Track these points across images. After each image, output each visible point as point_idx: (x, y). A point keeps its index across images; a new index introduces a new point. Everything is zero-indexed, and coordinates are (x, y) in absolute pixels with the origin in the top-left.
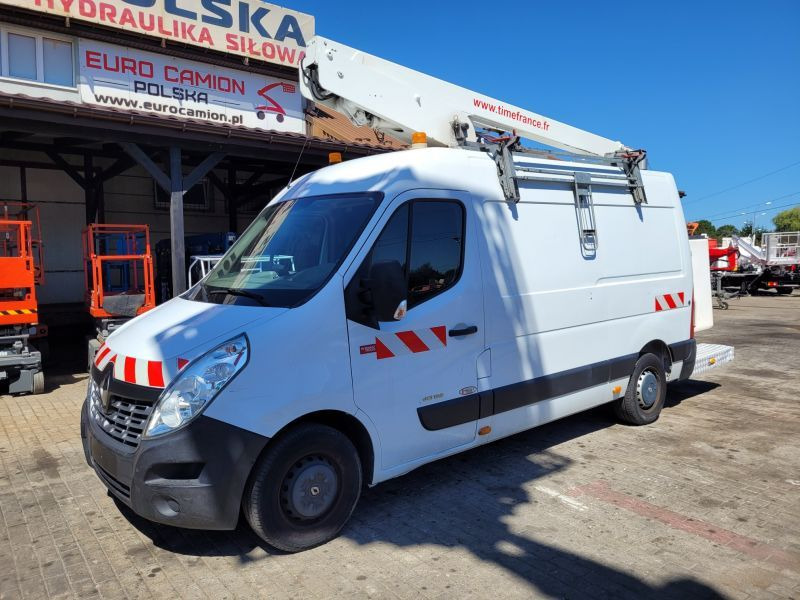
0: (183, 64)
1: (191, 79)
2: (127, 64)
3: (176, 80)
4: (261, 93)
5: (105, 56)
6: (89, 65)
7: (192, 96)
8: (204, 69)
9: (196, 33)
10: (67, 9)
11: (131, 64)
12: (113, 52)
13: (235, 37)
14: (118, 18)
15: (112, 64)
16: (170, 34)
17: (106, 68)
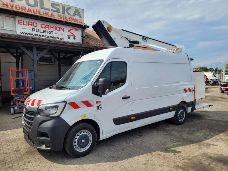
0: (46, 23)
1: (48, 27)
2: (30, 23)
3: (44, 28)
4: (69, 31)
5: (23, 21)
7: (49, 32)
8: (52, 25)
9: (50, 14)
10: (12, 8)
12: (26, 20)
13: (61, 15)
14: (27, 11)
16: (42, 15)
17: (24, 24)
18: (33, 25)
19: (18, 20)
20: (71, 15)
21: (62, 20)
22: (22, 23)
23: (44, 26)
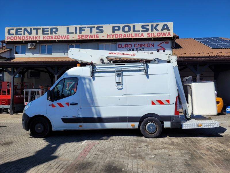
0: (138, 43)
1: (140, 46)
2: (126, 45)
3: (137, 47)
4: (158, 45)
5: (122, 45)
6: (118, 47)
7: (140, 50)
8: (143, 43)
9: (140, 35)
10: (113, 37)
11: (127, 45)
12: (123, 44)
13: (150, 33)
14: (122, 37)
15: (123, 46)
16: (134, 37)
17: (122, 47)
18: (128, 46)
19: (118, 45)
20: (159, 31)
21: (151, 37)
22: (121, 47)
23: (137, 46)
